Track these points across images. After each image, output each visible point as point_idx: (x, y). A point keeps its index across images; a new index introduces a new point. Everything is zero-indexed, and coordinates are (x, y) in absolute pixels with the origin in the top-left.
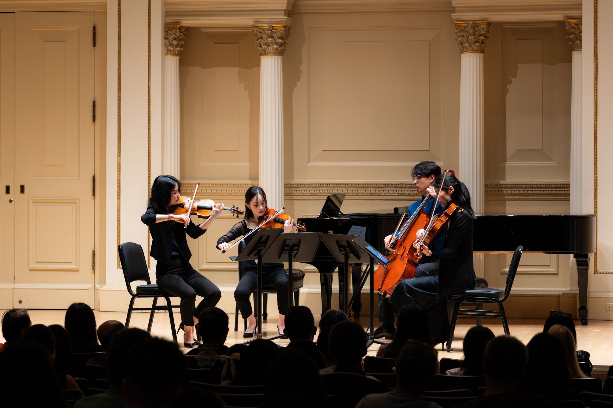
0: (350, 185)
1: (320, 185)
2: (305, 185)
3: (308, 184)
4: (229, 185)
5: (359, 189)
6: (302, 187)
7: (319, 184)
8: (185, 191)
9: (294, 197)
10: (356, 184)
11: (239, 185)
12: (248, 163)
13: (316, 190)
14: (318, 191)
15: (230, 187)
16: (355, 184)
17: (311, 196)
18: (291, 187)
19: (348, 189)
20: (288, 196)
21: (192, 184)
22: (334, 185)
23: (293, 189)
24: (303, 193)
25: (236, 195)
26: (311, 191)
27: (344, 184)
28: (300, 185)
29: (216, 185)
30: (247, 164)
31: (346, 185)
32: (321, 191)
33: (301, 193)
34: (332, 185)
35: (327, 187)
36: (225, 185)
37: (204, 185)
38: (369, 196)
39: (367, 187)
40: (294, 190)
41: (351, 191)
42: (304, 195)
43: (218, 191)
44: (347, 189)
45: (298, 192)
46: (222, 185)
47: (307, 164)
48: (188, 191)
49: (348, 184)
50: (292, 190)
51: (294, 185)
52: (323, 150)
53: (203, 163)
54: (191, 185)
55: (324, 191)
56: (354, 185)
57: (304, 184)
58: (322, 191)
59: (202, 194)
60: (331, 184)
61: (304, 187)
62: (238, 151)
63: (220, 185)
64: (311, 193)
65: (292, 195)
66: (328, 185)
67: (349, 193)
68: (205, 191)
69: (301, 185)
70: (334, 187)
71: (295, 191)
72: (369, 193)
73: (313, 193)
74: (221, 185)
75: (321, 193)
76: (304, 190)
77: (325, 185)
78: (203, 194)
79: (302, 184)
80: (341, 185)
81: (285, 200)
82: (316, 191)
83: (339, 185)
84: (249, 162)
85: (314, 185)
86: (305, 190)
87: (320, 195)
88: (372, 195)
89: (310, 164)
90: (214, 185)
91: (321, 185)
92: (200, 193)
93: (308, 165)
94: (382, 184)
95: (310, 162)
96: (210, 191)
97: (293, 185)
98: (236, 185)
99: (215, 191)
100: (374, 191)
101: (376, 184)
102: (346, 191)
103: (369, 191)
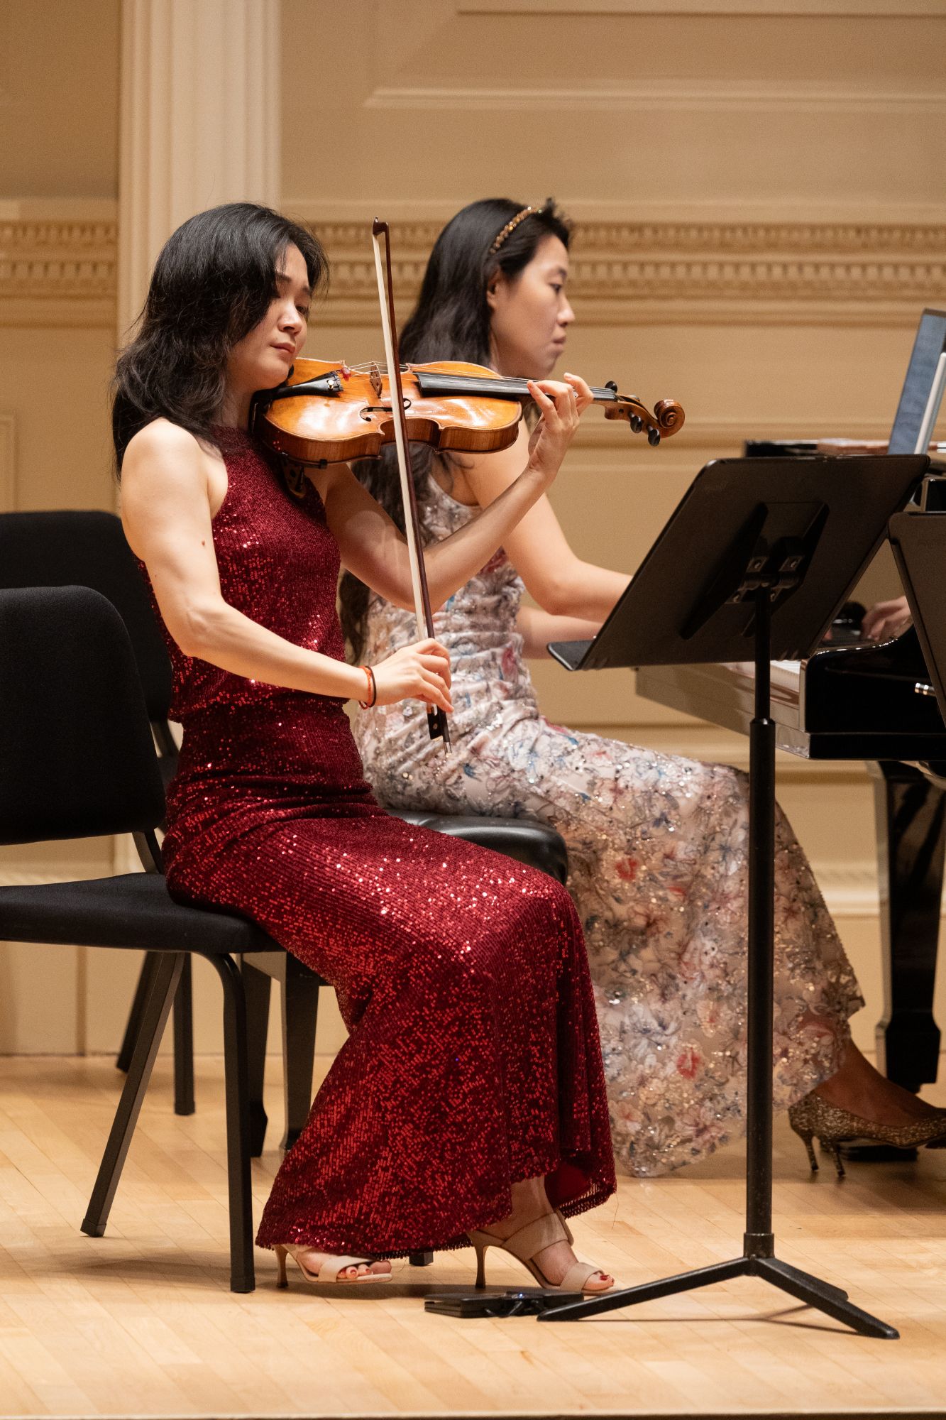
0: (647, 233)
5: (700, 258)
10: (687, 227)
19: (631, 257)
27: (609, 226)
31: (624, 233)
38: (756, 298)
39: (753, 248)
41: (649, 272)
44: (623, 257)
47: (362, 101)
49: (636, 228)
52: (459, 13)
56: (671, 232)
67: (633, 284)
69: (340, 232)
72: (761, 285)
79: (346, 226)
80: (591, 233)
83: (580, 233)
89: (381, 98)
93: (370, 103)
94: (845, 228)
95: (374, 89)
100: (793, 272)
101: (813, 228)
102: (617, 272)
103: (761, 271)
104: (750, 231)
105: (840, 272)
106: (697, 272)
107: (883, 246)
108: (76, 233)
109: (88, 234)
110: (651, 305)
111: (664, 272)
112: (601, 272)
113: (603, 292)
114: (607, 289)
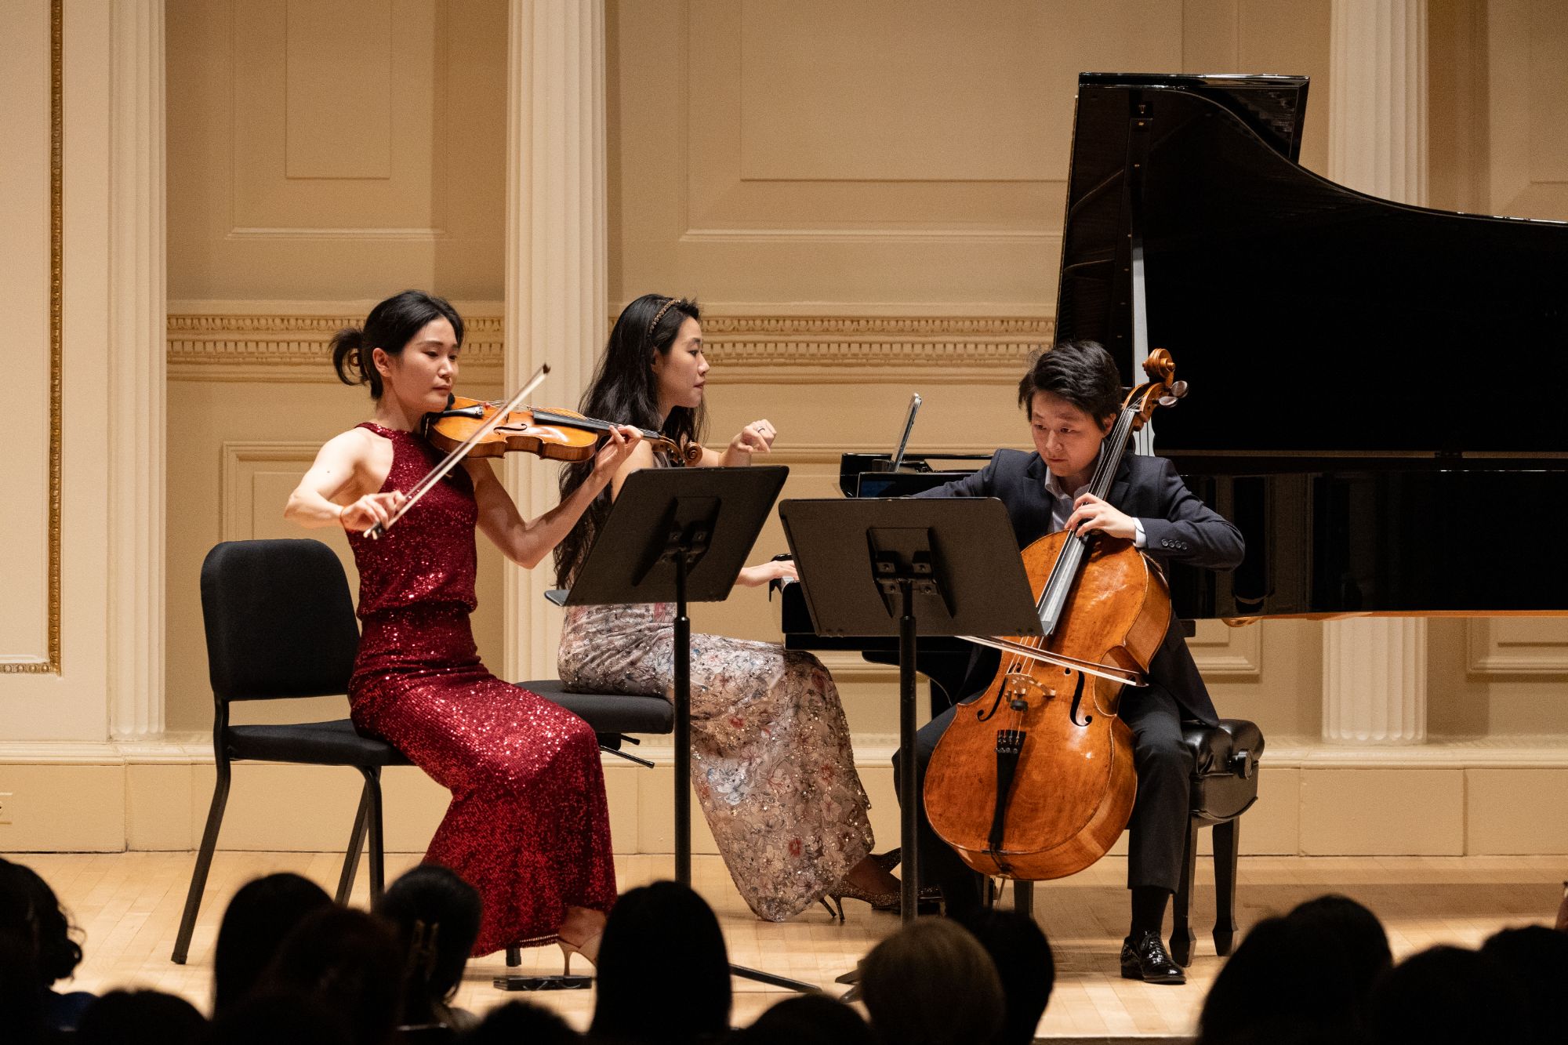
0: (863, 323)
1: (736, 323)
5: (898, 339)
7: (732, 318)
10: (889, 319)
12: (428, 231)
14: (728, 348)
16: (883, 319)
19: (853, 339)
21: (200, 317)
22: (796, 323)
27: (837, 319)
29: (300, 322)
30: (423, 234)
31: (848, 323)
32: (740, 347)
34: (788, 323)
35: (768, 332)
38: (937, 365)
39: (933, 332)
41: (866, 348)
43: (304, 347)
44: (848, 339)
47: (678, 238)
49: (854, 320)
52: (742, 180)
53: (237, 229)
54: (196, 321)
55: (750, 346)
56: (878, 323)
58: (745, 345)
59: (236, 360)
60: (784, 319)
62: (388, 179)
63: (315, 322)
66: (773, 322)
67: (855, 356)
68: (252, 347)
70: (796, 331)
72: (940, 357)
74: (323, 323)
75: (739, 356)
77: (758, 322)
80: (826, 323)
82: (717, 347)
83: (818, 323)
84: (432, 227)
87: (735, 361)
88: (948, 362)
89: (691, 235)
91: (743, 323)
93: (683, 239)
94: (994, 319)
95: (687, 230)
96: (273, 347)
99: (294, 347)
100: (960, 347)
101: (971, 320)
102: (844, 348)
103: (939, 347)
104: (930, 322)
105: (992, 348)
106: (897, 348)
107: (1020, 331)
108: (488, 324)
109: (496, 324)
110: (870, 370)
111: (876, 348)
112: (834, 348)
113: (836, 361)
114: (838, 359)
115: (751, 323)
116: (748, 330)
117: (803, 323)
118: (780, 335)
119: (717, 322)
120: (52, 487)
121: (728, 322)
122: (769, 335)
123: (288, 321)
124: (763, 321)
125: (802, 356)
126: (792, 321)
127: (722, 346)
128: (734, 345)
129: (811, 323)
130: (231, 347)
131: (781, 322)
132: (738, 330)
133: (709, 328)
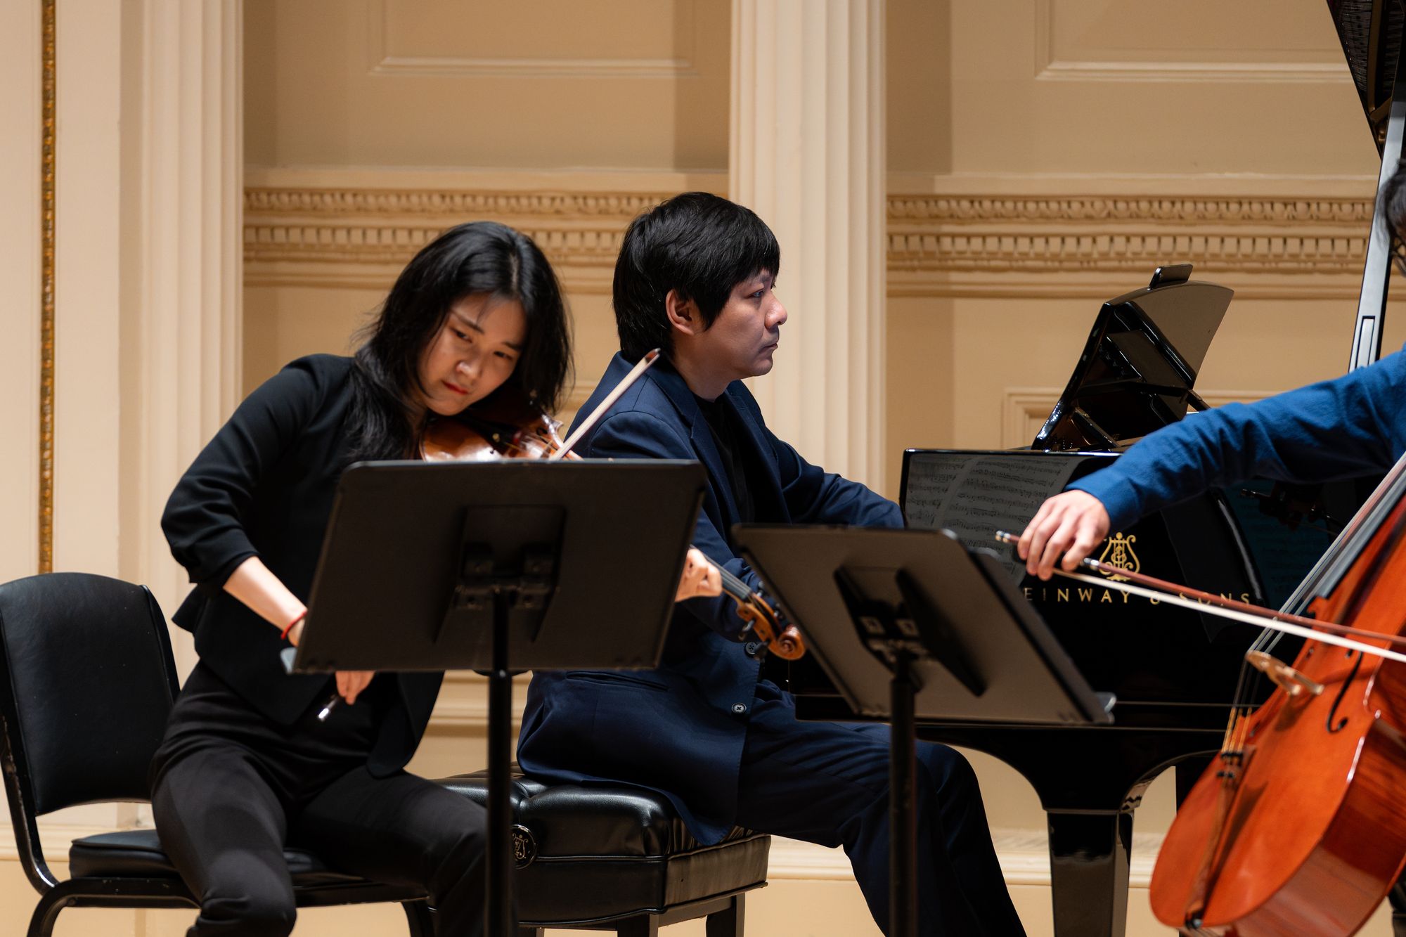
0: (1301, 206)
1: (1110, 205)
2: (1020, 205)
3: (1037, 200)
4: (546, 202)
6: (999, 217)
7: (1104, 198)
8: (280, 235)
9: (955, 276)
10: (1340, 201)
11: (613, 202)
12: (669, 63)
13: (1086, 235)
14: (1103, 243)
15: (558, 212)
16: (1331, 201)
17: (1055, 270)
18: (936, 218)
19: (1289, 231)
20: (913, 269)
21: (321, 193)
22: (1200, 206)
23: (947, 228)
24: (1008, 256)
25: (594, 260)
26: (1055, 244)
27: (1262, 200)
28: (987, 204)
29: (469, 200)
30: (663, 69)
31: (1278, 207)
32: (1120, 243)
33: (993, 256)
34: (1189, 206)
35: (1158, 219)
36: (524, 201)
37: (393, 200)
40: (953, 236)
41: (1309, 246)
42: (1013, 264)
44: (1281, 231)
45: (976, 244)
46: (508, 198)
47: (1036, 74)
48: (295, 236)
49: (1288, 202)
50: (938, 238)
51: (954, 204)
53: (388, 61)
55: (1136, 242)
56: (1324, 207)
57: (1015, 199)
58: (1128, 239)
59: (382, 257)
61: (1016, 217)
64: (1055, 257)
65: (942, 263)
66: (1166, 205)
67: (1294, 257)
69: (998, 205)
70: (1203, 219)
71: (961, 244)
73: (1071, 257)
74: (502, 202)
75: (1121, 256)
76: (1016, 237)
77: (1144, 205)
78: (389, 257)
79: (1003, 199)
80: (1246, 207)
81: (891, 294)
82: (1086, 244)
83: (1234, 207)
84: (677, 57)
85: (1076, 206)
86: (1024, 235)
87: (1115, 264)
89: (1056, 72)
90: (458, 200)
91: (1121, 205)
92: (373, 249)
93: (1045, 76)
95: (1050, 61)
97: (943, 204)
98: (591, 202)
102: (1277, 245)
111: (1325, 246)
112: (1262, 246)
113: (1267, 266)
114: (1270, 262)
115: (1133, 205)
116: (1131, 217)
117: (1211, 207)
118: (1180, 225)
119: (1082, 204)
120: (43, 448)
121: (1098, 205)
122: (1163, 224)
123: (452, 198)
124: (1151, 203)
125: (1215, 257)
126: (1195, 203)
127: (1094, 241)
128: (1112, 240)
129: (1223, 206)
130: (372, 238)
131: (1178, 205)
132: (1116, 217)
133: (1070, 212)
